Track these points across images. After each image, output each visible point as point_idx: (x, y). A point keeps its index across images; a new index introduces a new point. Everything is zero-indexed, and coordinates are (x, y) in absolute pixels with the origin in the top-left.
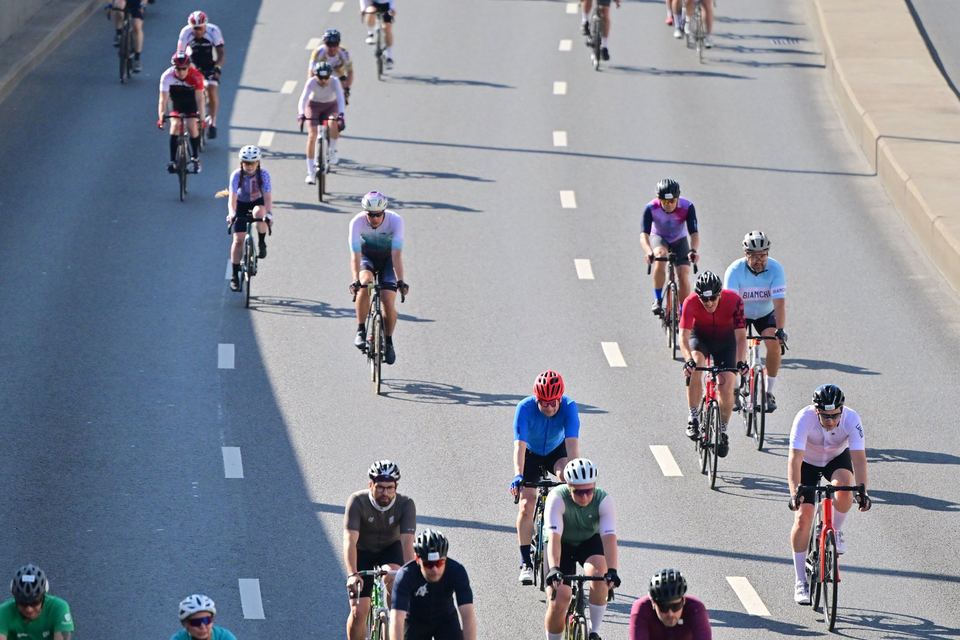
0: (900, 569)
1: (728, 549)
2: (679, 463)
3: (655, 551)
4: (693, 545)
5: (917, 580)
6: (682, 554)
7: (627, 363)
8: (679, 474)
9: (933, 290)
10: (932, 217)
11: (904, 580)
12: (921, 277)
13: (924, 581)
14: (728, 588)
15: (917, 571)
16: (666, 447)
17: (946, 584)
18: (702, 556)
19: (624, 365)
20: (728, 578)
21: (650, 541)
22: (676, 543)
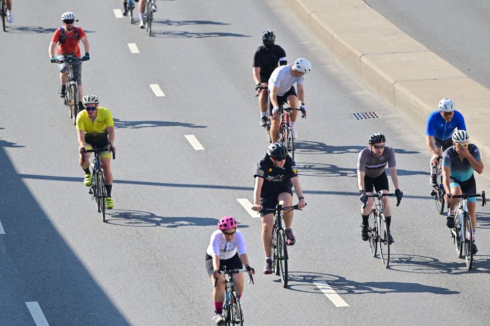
0: (324, 190)
1: (235, 185)
2: (201, 143)
3: (198, 188)
4: (217, 184)
5: (334, 195)
6: (212, 189)
7: (165, 94)
8: (202, 148)
9: (314, 49)
10: (309, 12)
11: (328, 195)
12: (306, 43)
13: (338, 196)
14: (239, 205)
15: (334, 190)
16: (193, 135)
17: (349, 197)
18: (223, 190)
19: (163, 95)
20: (238, 200)
21: (194, 184)
22: (208, 184)
